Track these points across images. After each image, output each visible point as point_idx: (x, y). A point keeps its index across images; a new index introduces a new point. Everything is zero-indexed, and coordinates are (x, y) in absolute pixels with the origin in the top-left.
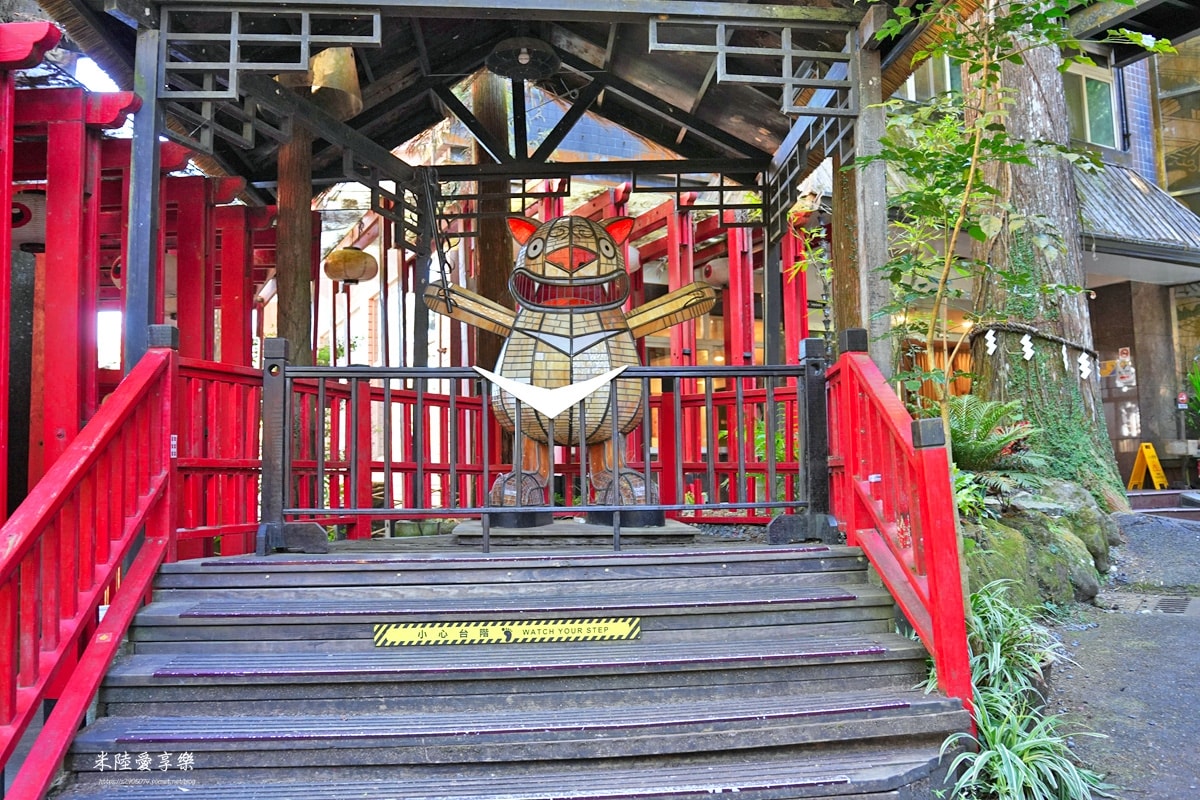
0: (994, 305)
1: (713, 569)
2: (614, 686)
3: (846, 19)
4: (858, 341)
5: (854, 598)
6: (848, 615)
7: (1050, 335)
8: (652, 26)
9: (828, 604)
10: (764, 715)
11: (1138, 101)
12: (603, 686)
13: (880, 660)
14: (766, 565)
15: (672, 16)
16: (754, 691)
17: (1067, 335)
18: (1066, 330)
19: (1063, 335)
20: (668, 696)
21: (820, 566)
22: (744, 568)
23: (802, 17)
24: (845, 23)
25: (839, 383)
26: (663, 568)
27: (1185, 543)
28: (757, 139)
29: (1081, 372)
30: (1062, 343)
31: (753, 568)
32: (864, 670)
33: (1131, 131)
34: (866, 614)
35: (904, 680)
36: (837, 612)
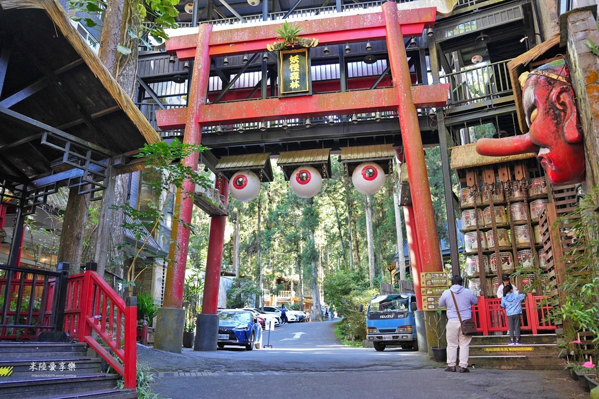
0: (90, 256)
1: (33, 349)
2: (12, 392)
3: (110, 154)
4: (93, 266)
5: (90, 359)
6: (87, 366)
7: (110, 272)
8: (46, 134)
9: (81, 362)
10: (77, 396)
11: (135, 182)
12: (8, 392)
13: (105, 380)
14: (52, 348)
15: (53, 133)
16: (62, 392)
17: (116, 272)
18: (116, 271)
19: (114, 272)
20: (32, 395)
21: (72, 349)
22: (44, 349)
23: (96, 149)
24: (109, 155)
25: (83, 281)
26: (14, 348)
27: (152, 355)
28: (24, 170)
29: (119, 288)
30: (114, 275)
31: (48, 349)
32: (99, 383)
33: (131, 193)
34: (93, 365)
35: (110, 386)
36: (84, 365)
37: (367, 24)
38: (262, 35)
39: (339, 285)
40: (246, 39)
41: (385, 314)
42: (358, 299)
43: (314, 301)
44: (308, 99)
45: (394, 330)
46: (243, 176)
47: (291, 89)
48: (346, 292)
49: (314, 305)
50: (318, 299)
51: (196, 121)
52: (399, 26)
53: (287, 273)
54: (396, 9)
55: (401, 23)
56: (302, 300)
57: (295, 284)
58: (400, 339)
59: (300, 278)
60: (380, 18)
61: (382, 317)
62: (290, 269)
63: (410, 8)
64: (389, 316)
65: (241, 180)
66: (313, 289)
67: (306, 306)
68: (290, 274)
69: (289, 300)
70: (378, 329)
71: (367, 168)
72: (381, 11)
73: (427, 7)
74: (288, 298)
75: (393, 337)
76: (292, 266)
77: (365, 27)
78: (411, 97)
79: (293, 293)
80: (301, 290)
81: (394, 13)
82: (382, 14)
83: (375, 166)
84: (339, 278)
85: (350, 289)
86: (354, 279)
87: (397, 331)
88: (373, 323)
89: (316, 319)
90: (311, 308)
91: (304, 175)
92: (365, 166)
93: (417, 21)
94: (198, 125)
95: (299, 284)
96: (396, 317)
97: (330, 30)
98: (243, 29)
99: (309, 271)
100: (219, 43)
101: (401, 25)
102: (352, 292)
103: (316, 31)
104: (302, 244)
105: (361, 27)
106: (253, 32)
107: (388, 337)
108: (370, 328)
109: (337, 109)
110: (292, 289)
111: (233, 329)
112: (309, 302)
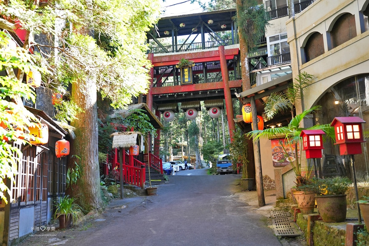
37: (213, 55)
38: (173, 59)
39: (208, 149)
40: (167, 60)
41: (224, 162)
42: (216, 156)
43: (197, 158)
44: (192, 86)
45: (227, 168)
46: (168, 113)
47: (185, 82)
48: (212, 153)
49: (197, 160)
50: (199, 157)
51: (150, 94)
52: (224, 56)
53: (179, 140)
54: (224, 49)
55: (225, 55)
56: (189, 158)
57: (185, 147)
58: (229, 171)
59: (188, 144)
60: (218, 53)
61: (223, 163)
62: (181, 138)
63: (229, 49)
64: (225, 162)
65: (167, 114)
66: (196, 151)
67: (192, 161)
68: (181, 141)
69: (181, 158)
70: (221, 167)
71: (214, 109)
72: (218, 50)
73: (235, 48)
74: (181, 156)
75: (227, 170)
76: (182, 136)
77: (212, 56)
78: (228, 85)
79: (184, 153)
80: (189, 152)
81: (223, 51)
82: (218, 51)
83: (217, 108)
84: (209, 146)
85: (214, 151)
86: (216, 146)
87: (228, 168)
88: (219, 165)
89: (198, 168)
90: (195, 162)
91: (191, 112)
92: (213, 108)
93: (231, 54)
94: (151, 95)
95: (187, 148)
96: (227, 163)
97: (199, 57)
98: (166, 56)
99: (193, 140)
100: (157, 62)
101: (225, 56)
102: (215, 153)
103: (194, 58)
104: (189, 123)
105: (211, 56)
106: (170, 58)
107: (225, 170)
108: (218, 167)
109: (202, 90)
110: (183, 151)
111: (165, 169)
112: (194, 159)
